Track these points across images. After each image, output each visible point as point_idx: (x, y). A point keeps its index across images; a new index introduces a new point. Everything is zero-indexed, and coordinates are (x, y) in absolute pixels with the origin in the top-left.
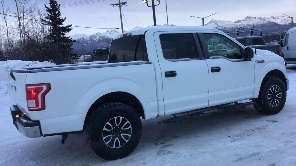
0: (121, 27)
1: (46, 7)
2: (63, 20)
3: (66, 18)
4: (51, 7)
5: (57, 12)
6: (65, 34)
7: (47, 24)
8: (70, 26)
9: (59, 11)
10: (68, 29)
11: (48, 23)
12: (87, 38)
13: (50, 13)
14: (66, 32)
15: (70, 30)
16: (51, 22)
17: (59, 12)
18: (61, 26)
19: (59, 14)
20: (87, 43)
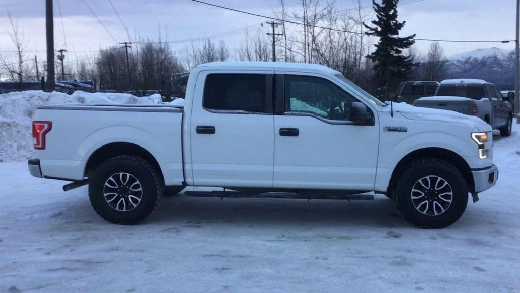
0: (515, 38)
1: (374, 3)
2: (400, 26)
3: (404, 22)
4: (383, 4)
5: (391, 12)
6: (400, 52)
7: (371, 34)
8: (411, 37)
9: (394, 9)
10: (407, 42)
11: (374, 31)
12: (502, 55)
13: (380, 14)
14: (403, 48)
15: (412, 43)
16: (379, 29)
17: (395, 12)
18: (395, 36)
19: (394, 16)
20: (501, 66)
